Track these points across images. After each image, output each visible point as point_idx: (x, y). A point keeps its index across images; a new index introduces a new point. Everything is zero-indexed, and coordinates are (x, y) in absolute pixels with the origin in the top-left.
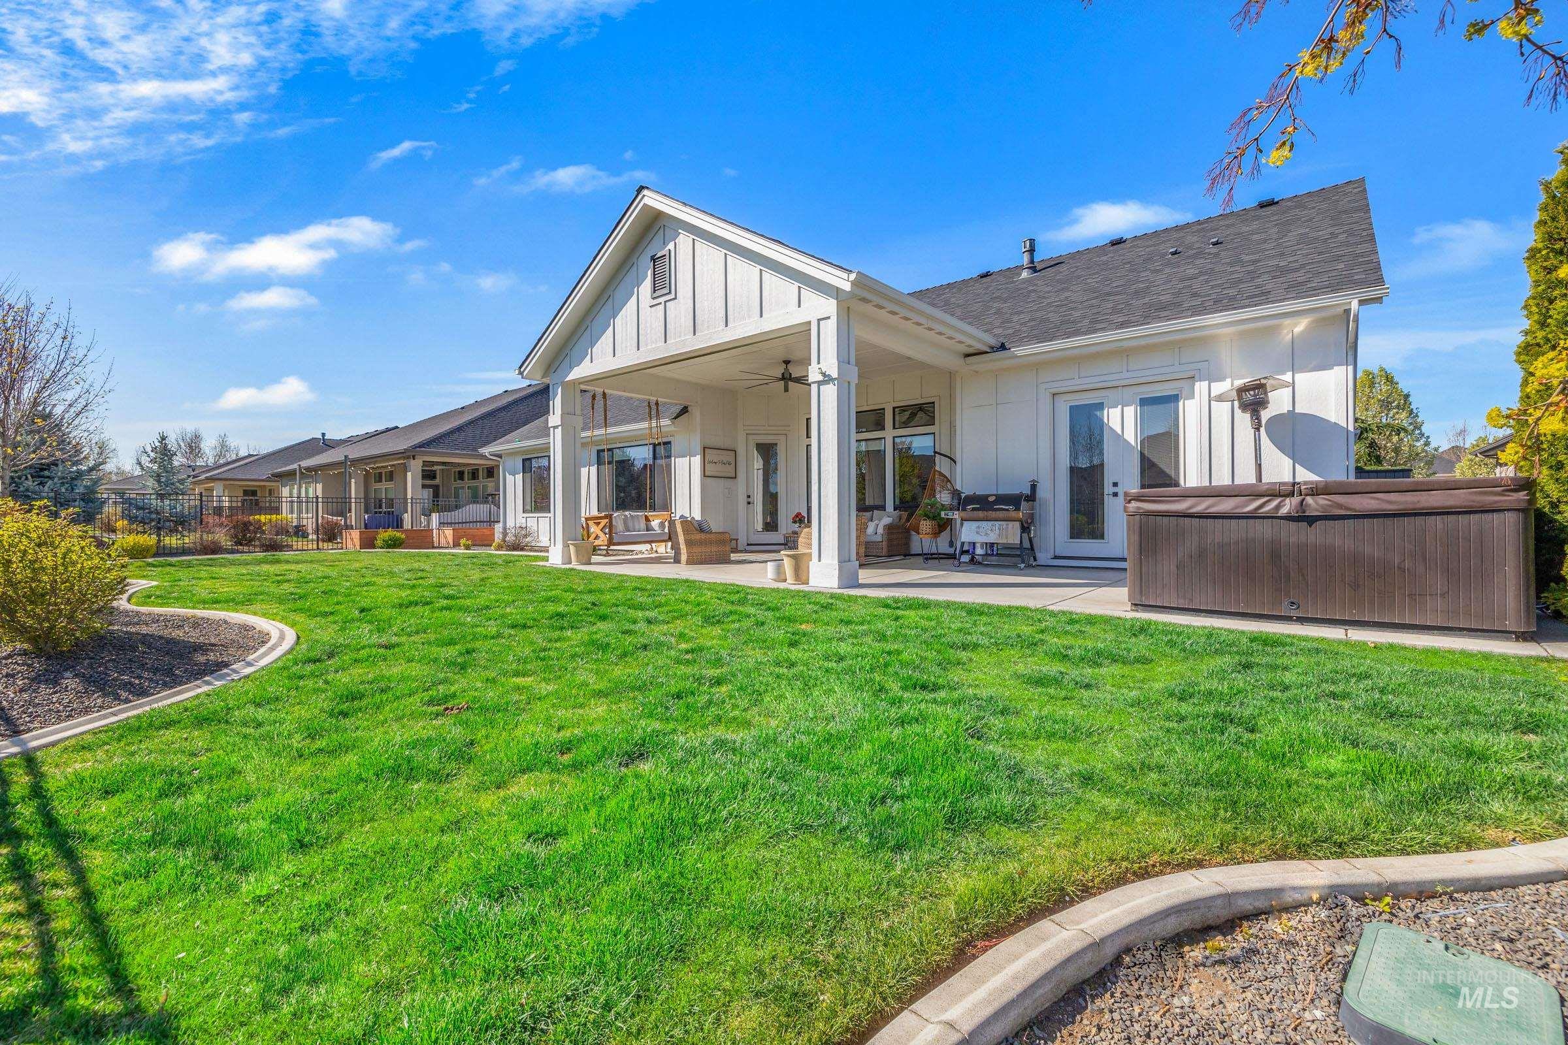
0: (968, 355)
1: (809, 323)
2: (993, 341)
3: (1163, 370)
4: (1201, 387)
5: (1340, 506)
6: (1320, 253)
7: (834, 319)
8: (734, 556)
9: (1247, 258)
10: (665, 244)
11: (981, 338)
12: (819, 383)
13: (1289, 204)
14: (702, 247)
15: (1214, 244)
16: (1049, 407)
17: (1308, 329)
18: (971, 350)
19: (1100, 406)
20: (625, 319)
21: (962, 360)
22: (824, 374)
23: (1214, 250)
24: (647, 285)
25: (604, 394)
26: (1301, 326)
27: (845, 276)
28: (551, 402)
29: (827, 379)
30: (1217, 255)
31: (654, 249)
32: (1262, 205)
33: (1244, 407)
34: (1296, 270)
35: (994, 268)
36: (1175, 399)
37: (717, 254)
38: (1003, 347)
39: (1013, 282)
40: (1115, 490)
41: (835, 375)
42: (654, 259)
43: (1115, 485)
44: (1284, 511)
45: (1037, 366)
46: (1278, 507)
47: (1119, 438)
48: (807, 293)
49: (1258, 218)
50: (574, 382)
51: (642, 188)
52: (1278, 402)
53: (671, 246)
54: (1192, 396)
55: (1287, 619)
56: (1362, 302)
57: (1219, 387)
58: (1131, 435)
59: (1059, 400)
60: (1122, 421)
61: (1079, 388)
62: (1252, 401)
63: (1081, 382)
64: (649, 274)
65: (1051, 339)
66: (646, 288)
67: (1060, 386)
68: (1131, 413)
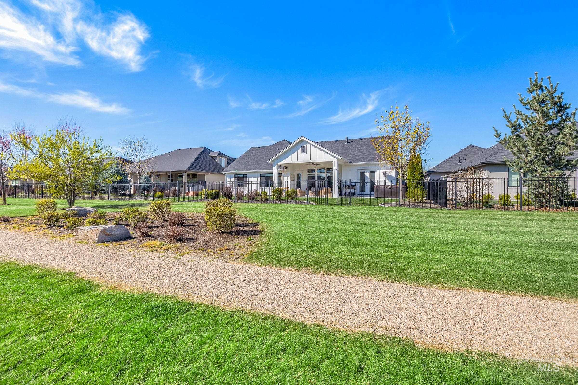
1: (333, 162)
3: (373, 168)
4: (378, 171)
7: (337, 161)
11: (348, 161)
12: (334, 170)
14: (312, 147)
18: (346, 162)
19: (364, 172)
20: (294, 155)
21: (344, 164)
27: (341, 157)
29: (336, 169)
31: (302, 145)
33: (384, 174)
36: (374, 172)
37: (316, 149)
38: (351, 163)
42: (302, 147)
43: (367, 184)
44: (389, 188)
45: (356, 165)
47: (367, 177)
52: (387, 174)
53: (305, 145)
57: (381, 171)
58: (369, 177)
59: (358, 171)
60: (368, 175)
61: (362, 169)
62: (385, 173)
63: (362, 168)
64: (300, 149)
65: (358, 162)
66: (300, 151)
67: (358, 169)
68: (369, 173)
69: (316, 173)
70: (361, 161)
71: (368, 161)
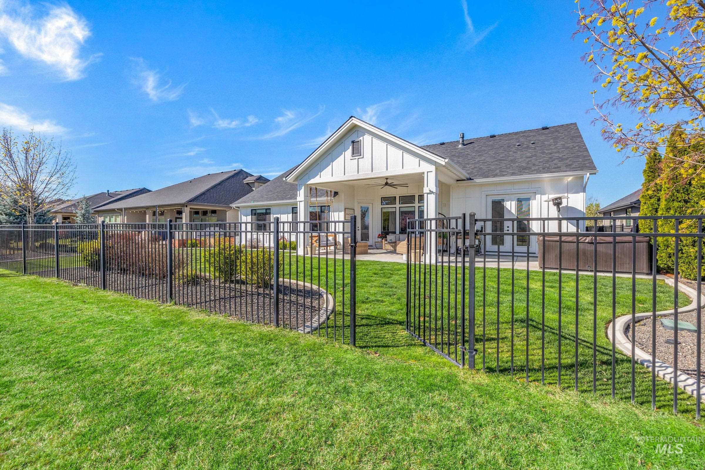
0: (457, 181)
1: (423, 173)
2: (468, 176)
3: (525, 190)
4: (538, 196)
5: (602, 240)
6: (572, 154)
7: (434, 172)
8: (369, 251)
9: (547, 152)
10: (358, 137)
11: (464, 174)
12: (428, 194)
13: (553, 129)
14: (376, 141)
15: (532, 144)
16: (485, 199)
17: (572, 180)
18: (459, 179)
19: (503, 200)
20: (338, 163)
22: (430, 191)
23: (533, 146)
24: (350, 151)
25: (316, 188)
26: (570, 179)
27: (443, 160)
28: (298, 192)
30: (535, 148)
31: (354, 137)
32: (544, 129)
33: (555, 204)
34: (566, 159)
35: (446, 141)
36: (528, 199)
37: (384, 145)
38: (470, 179)
39: (457, 149)
40: (508, 229)
41: (434, 191)
42: (353, 142)
43: (508, 227)
44: (587, 241)
45: (482, 185)
46: (585, 240)
47: (510, 212)
48: (422, 162)
49: (543, 134)
50: (310, 184)
51: (352, 117)
52: (564, 203)
53: (361, 138)
54: (535, 199)
55: (587, 271)
56: (590, 174)
57: (545, 197)
58: (514, 211)
59: (489, 197)
60: (511, 206)
61: (496, 194)
62: (557, 203)
63: (496, 192)
64: (351, 147)
65: (488, 177)
66: (349, 152)
67: (489, 193)
68: (514, 203)
69: (398, 206)
70: (495, 176)
71: (513, 174)
